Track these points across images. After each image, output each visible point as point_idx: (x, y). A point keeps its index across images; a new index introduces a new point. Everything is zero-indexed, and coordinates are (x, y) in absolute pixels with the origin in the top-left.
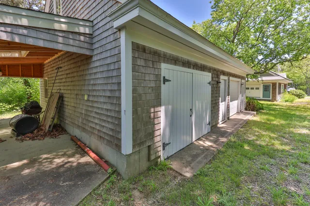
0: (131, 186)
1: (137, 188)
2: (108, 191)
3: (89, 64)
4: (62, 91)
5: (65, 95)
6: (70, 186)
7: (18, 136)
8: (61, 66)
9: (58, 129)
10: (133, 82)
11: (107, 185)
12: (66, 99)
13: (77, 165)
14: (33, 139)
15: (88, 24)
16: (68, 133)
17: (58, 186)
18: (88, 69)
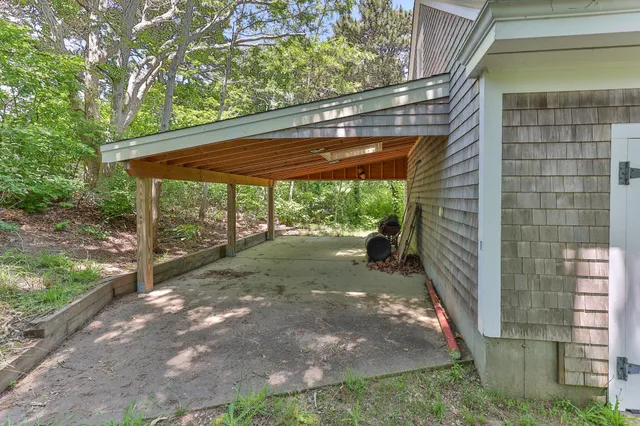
0: (493, 408)
1: (502, 420)
2: (443, 385)
3: (444, 151)
4: (421, 201)
5: (424, 208)
6: (394, 348)
7: (369, 261)
8: (420, 158)
9: (414, 262)
10: (504, 182)
11: (445, 376)
12: (424, 214)
13: (414, 324)
14: (381, 269)
15: (441, 81)
16: (425, 273)
17: (382, 339)
18: (444, 161)
